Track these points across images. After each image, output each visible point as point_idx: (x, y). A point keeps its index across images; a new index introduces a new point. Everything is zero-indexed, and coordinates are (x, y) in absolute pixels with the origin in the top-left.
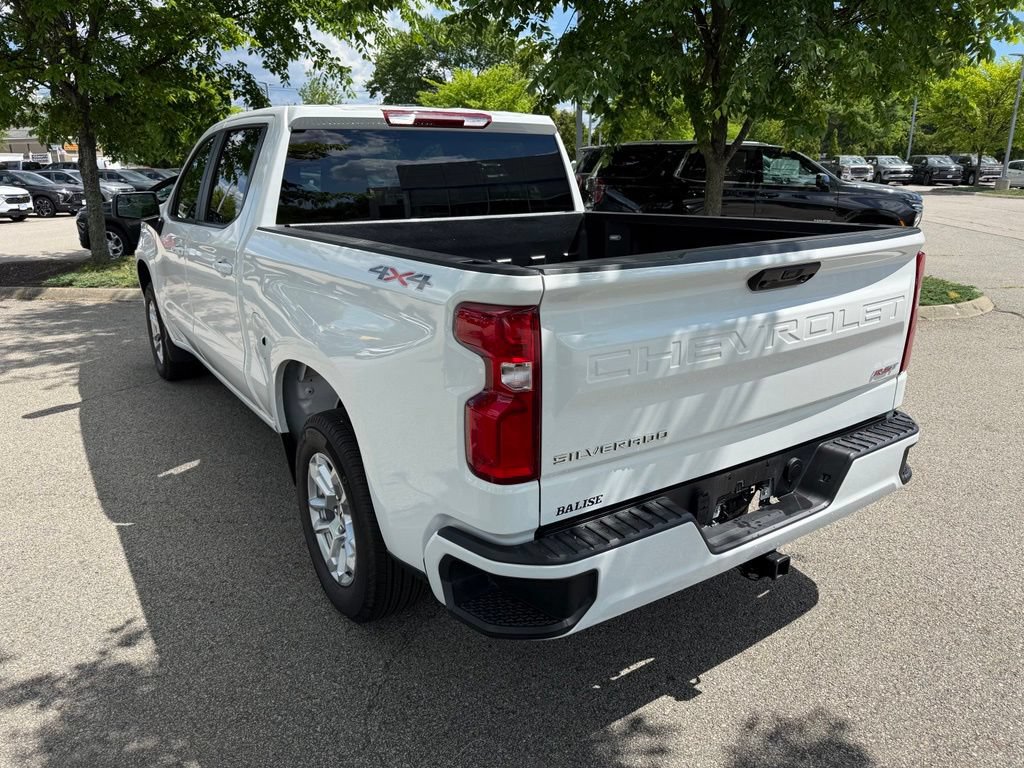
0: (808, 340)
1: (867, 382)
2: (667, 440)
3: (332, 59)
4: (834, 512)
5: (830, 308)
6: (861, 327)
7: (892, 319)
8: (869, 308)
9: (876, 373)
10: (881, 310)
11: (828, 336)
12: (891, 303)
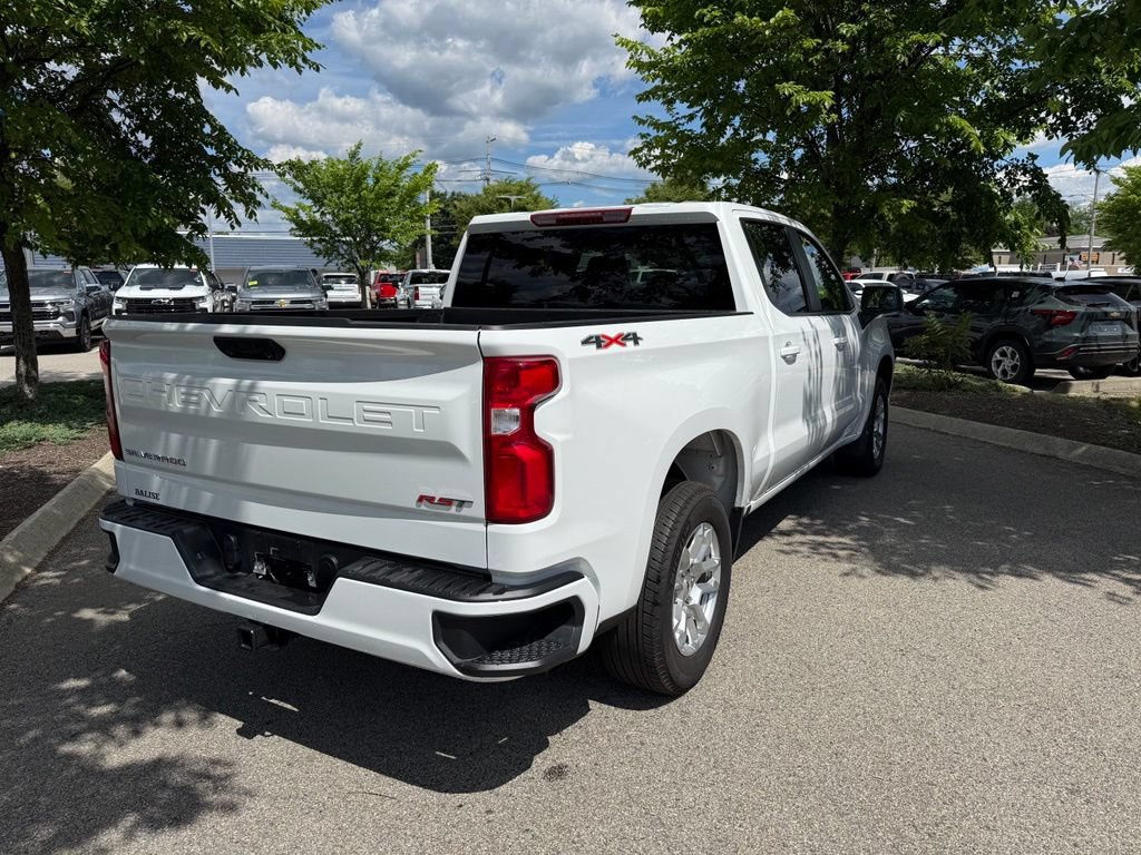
0: (281, 419)
1: (412, 504)
2: (187, 469)
4: (319, 625)
5: (307, 392)
6: (359, 426)
7: (418, 432)
8: (367, 407)
9: (421, 499)
10: (389, 413)
11: (305, 422)
12: (412, 410)
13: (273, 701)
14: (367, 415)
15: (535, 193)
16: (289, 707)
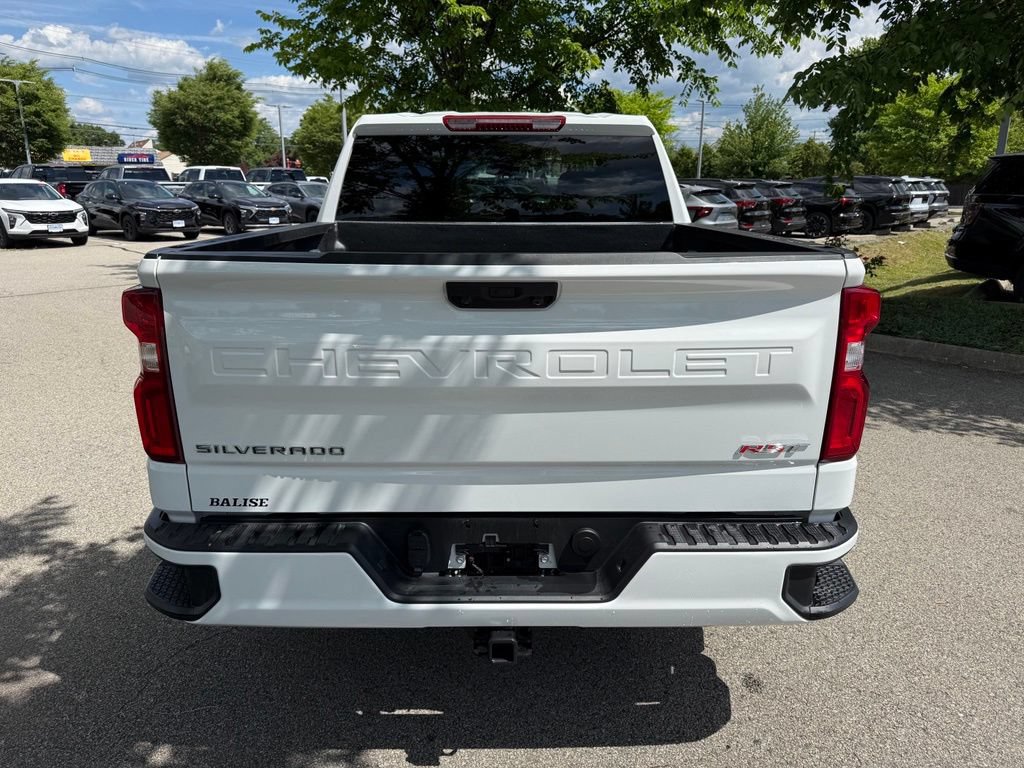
0: (553, 379)
1: (729, 458)
2: (344, 458)
3: (696, 71)
4: (618, 611)
5: (600, 344)
6: (680, 378)
7: (761, 377)
8: (692, 355)
9: (744, 449)
10: (725, 360)
11: (598, 379)
12: (756, 353)
13: (397, 712)
14: (691, 365)
15: (46, 78)
16: (427, 712)
